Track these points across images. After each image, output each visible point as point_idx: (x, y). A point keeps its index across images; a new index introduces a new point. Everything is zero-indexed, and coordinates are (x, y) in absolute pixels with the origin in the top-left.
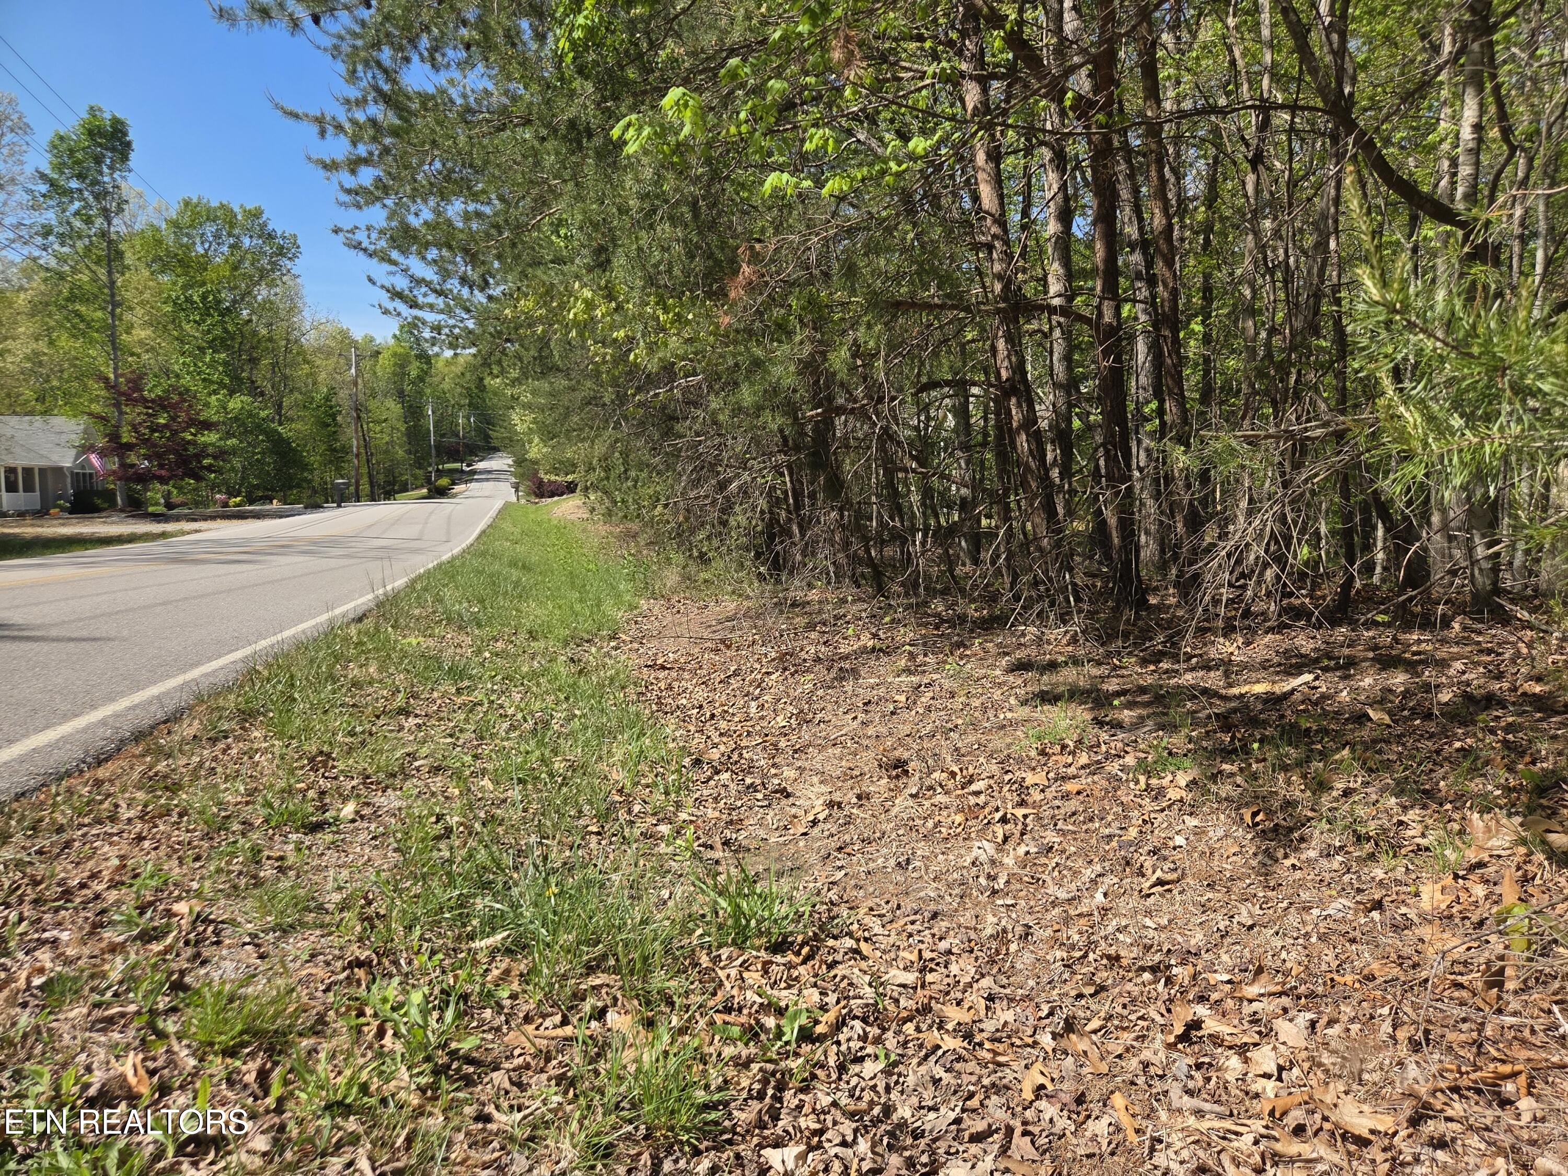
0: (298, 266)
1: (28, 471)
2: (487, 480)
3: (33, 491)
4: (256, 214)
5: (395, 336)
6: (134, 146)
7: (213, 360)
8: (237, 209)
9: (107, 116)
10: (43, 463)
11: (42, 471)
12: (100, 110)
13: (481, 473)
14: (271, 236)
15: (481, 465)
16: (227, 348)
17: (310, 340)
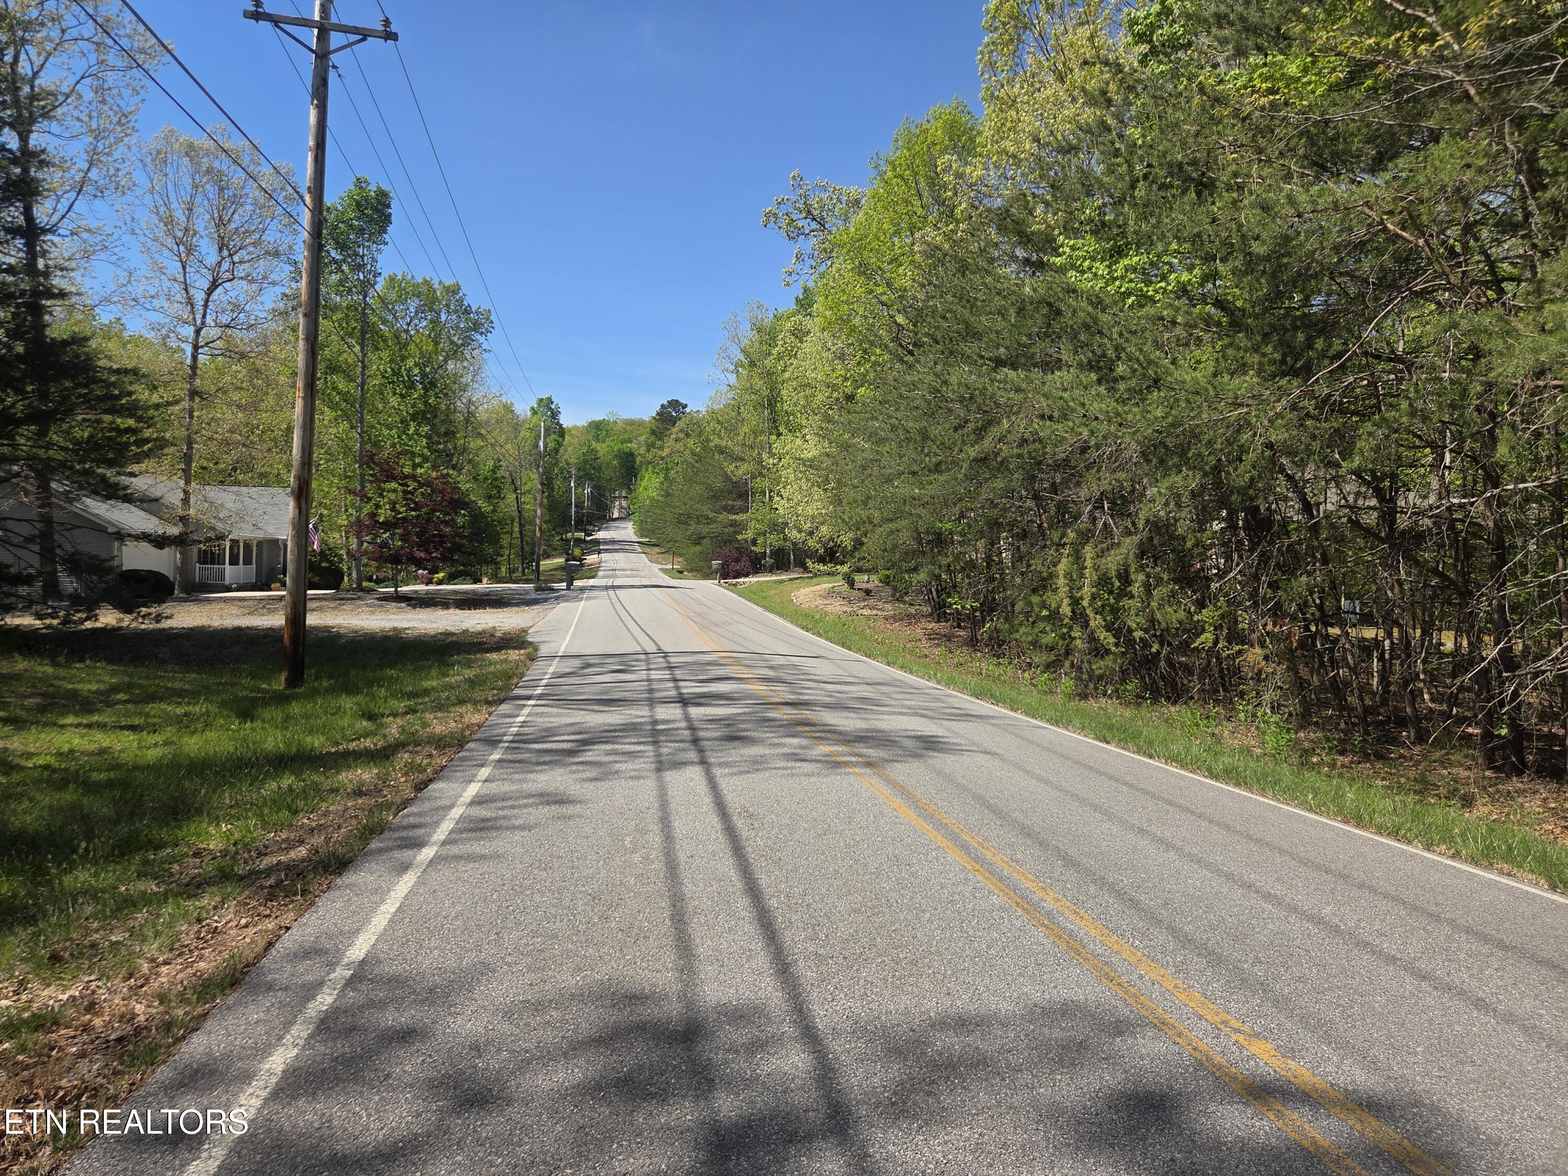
0: (491, 342)
1: (247, 546)
2: (616, 551)
3: (251, 564)
4: (453, 290)
5: (533, 408)
6: (393, 219)
7: (417, 432)
8: (436, 286)
9: (373, 187)
10: (260, 535)
11: (260, 544)
12: (366, 182)
13: (606, 542)
14: (467, 311)
15: (601, 535)
16: (429, 422)
17: (482, 414)
